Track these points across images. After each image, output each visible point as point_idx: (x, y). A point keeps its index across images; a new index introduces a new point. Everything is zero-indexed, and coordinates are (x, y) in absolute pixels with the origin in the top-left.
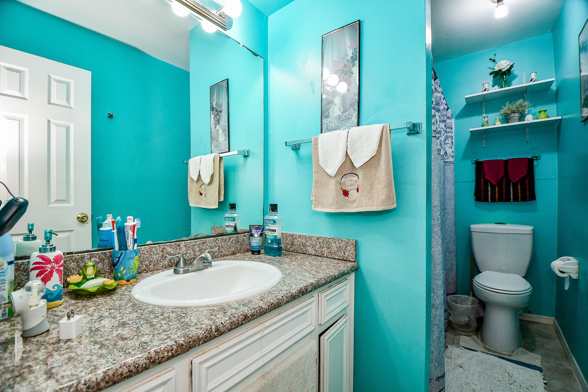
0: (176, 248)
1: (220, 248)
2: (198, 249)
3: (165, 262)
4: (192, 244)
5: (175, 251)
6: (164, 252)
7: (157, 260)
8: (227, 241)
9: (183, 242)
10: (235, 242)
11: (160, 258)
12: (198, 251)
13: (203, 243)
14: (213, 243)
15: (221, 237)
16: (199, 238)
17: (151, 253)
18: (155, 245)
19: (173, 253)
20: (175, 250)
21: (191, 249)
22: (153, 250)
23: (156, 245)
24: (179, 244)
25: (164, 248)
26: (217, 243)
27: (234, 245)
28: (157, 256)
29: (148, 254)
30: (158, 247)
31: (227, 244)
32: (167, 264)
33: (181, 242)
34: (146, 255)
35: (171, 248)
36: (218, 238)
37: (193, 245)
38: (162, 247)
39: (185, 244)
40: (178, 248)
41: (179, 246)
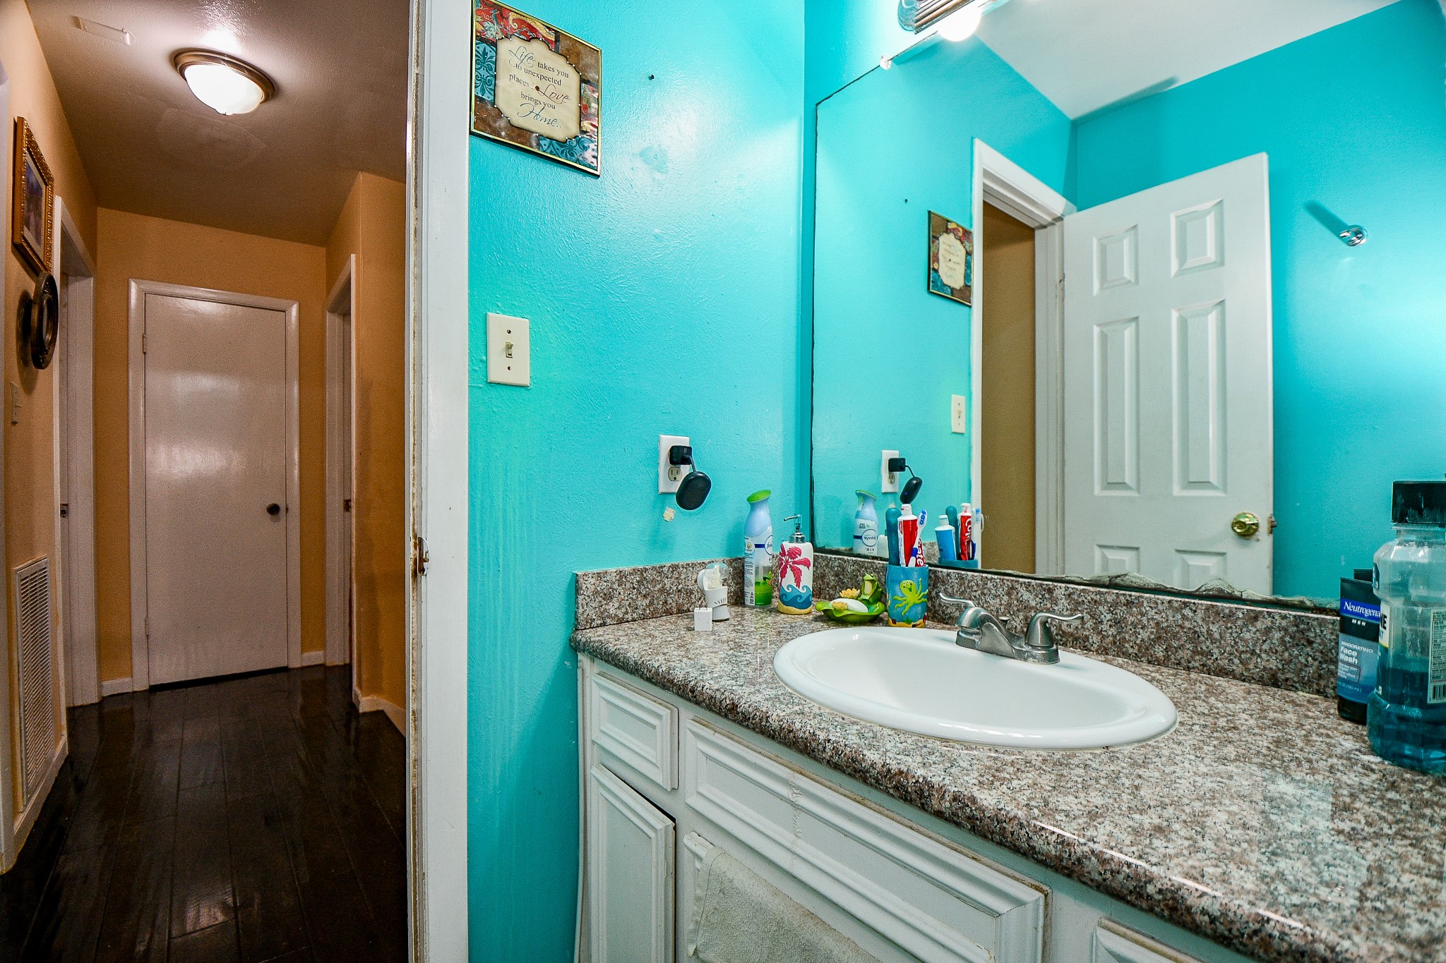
0: (1043, 596)
1: (1202, 638)
2: (1109, 617)
3: (1016, 622)
4: (1089, 598)
5: (1041, 603)
6: (1013, 597)
7: (998, 612)
8: (1240, 623)
9: (1063, 585)
10: (1287, 639)
11: (1002, 607)
12: (1110, 623)
13: (1129, 604)
14: (1170, 613)
15: (1209, 603)
16: (1124, 586)
17: (985, 591)
18: (993, 576)
19: (1034, 605)
20: (1040, 601)
21: (1085, 611)
22: (990, 585)
23: (996, 577)
24: (1051, 587)
25: (1013, 588)
26: (1184, 617)
27: (1280, 649)
28: (998, 601)
29: (979, 592)
30: (998, 580)
31: (1235, 635)
32: (1019, 627)
33: (1056, 584)
34: (975, 591)
35: (1030, 591)
36: (1193, 601)
37: (1092, 599)
38: (1009, 583)
39: (1068, 592)
40: (1047, 596)
41: (1050, 591)
